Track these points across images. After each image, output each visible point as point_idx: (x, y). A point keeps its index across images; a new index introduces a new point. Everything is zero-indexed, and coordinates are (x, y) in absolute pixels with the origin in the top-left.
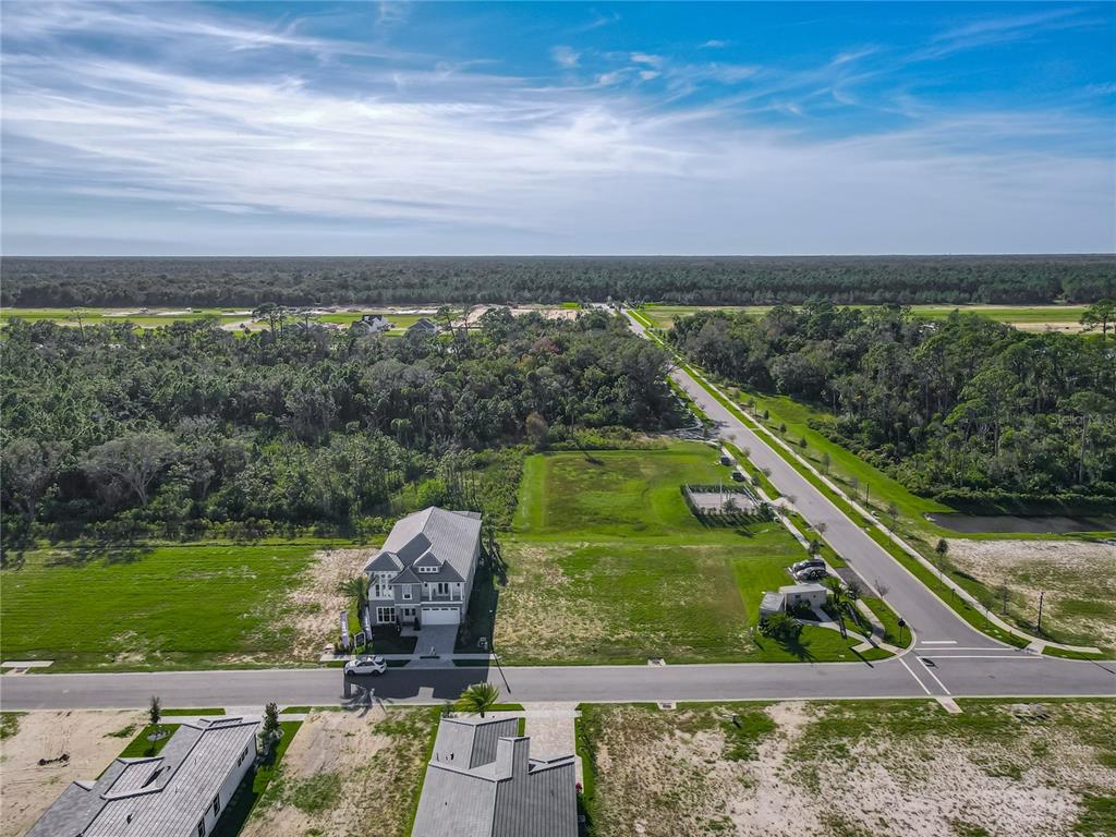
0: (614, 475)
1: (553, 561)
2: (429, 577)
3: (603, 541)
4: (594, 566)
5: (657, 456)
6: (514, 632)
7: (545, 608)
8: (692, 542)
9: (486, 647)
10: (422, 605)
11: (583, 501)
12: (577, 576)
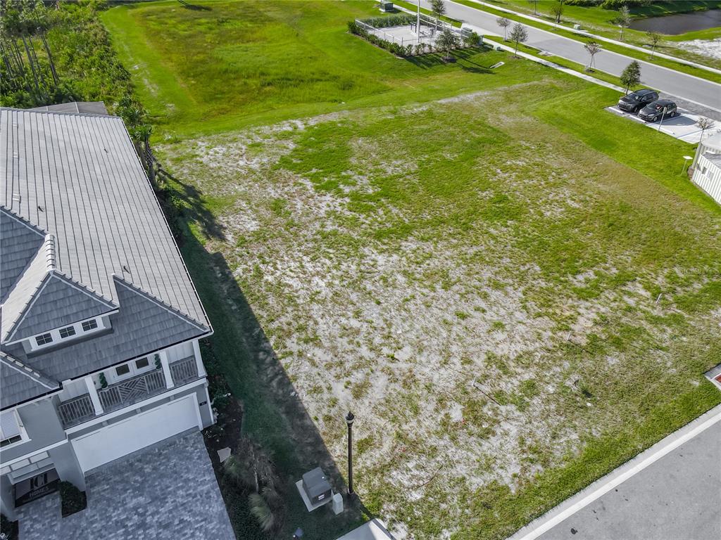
0: (238, 23)
6: (357, 395)
11: (228, 59)
12: (345, 189)
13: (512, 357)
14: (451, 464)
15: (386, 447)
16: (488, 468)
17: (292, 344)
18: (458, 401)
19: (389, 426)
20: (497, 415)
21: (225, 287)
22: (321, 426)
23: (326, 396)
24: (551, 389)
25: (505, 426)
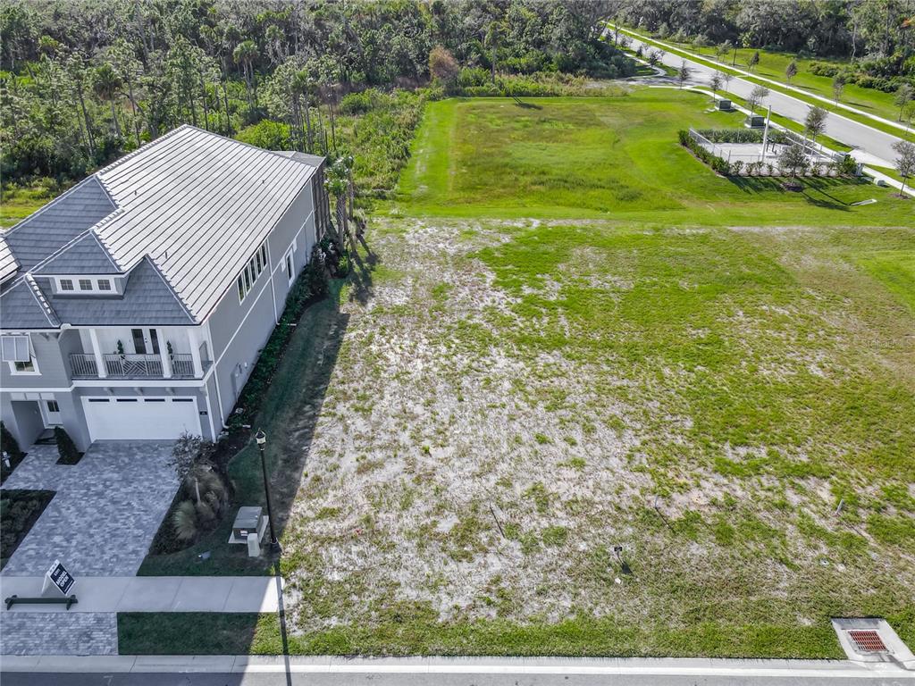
0: (560, 124)
1: (471, 256)
2: (97, 308)
3: (566, 217)
4: (562, 267)
5: (618, 104)
6: (362, 470)
7: (452, 377)
8: (740, 219)
9: (255, 552)
10: (79, 392)
11: (517, 154)
12: (527, 291)
13: (564, 499)
14: (397, 565)
15: (346, 524)
16: (434, 588)
17: (342, 409)
18: (459, 514)
19: (366, 508)
20: (491, 544)
21: (327, 344)
22: (305, 483)
23: (332, 460)
24: (582, 546)
25: (491, 558)
